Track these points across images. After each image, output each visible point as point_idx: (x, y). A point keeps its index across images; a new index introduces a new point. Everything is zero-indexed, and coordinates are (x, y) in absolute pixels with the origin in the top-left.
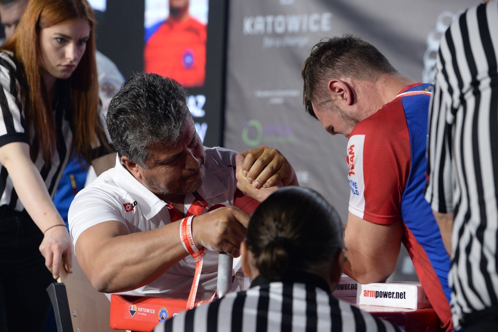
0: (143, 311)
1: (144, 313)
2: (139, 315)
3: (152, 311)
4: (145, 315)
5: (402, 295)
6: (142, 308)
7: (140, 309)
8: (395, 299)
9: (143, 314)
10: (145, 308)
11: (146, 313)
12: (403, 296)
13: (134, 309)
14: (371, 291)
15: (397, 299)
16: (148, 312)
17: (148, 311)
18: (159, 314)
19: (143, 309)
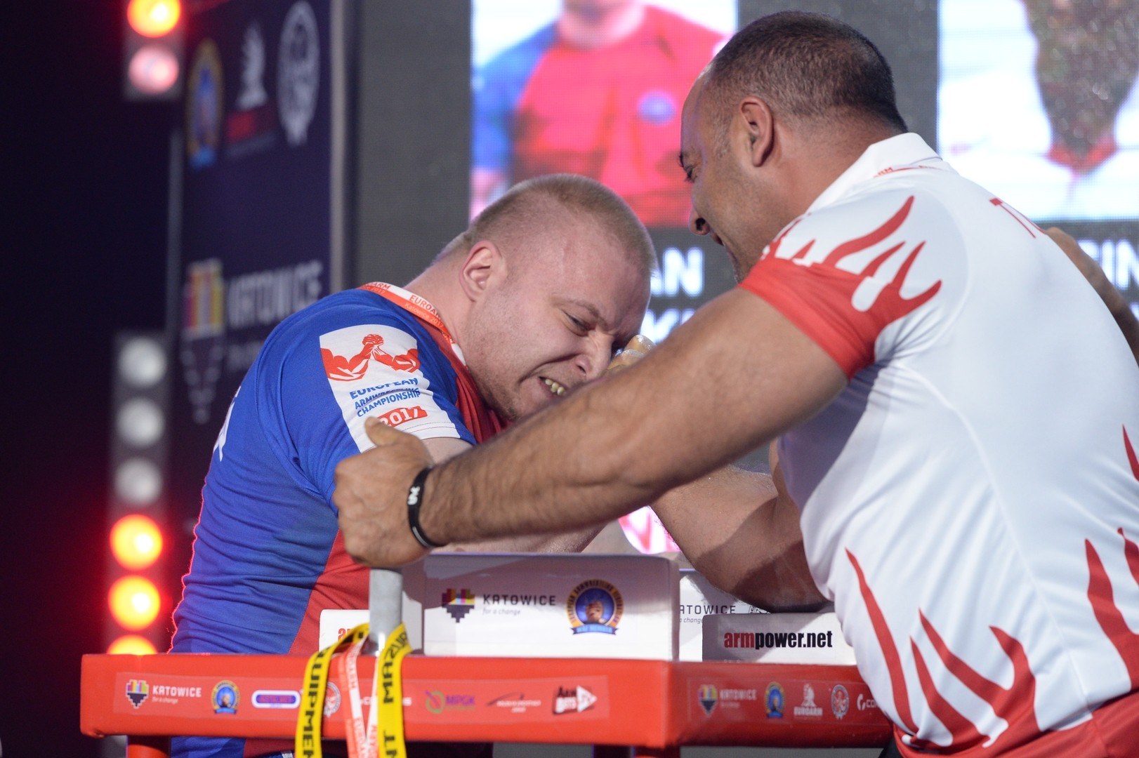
0: (168, 693)
1: (170, 696)
2: (158, 702)
3: (194, 692)
4: (175, 701)
6: (165, 686)
7: (158, 690)
9: (169, 701)
10: (171, 686)
11: (177, 697)
13: (140, 690)
16: (183, 695)
17: (181, 692)
18: (214, 696)
19: (168, 688)
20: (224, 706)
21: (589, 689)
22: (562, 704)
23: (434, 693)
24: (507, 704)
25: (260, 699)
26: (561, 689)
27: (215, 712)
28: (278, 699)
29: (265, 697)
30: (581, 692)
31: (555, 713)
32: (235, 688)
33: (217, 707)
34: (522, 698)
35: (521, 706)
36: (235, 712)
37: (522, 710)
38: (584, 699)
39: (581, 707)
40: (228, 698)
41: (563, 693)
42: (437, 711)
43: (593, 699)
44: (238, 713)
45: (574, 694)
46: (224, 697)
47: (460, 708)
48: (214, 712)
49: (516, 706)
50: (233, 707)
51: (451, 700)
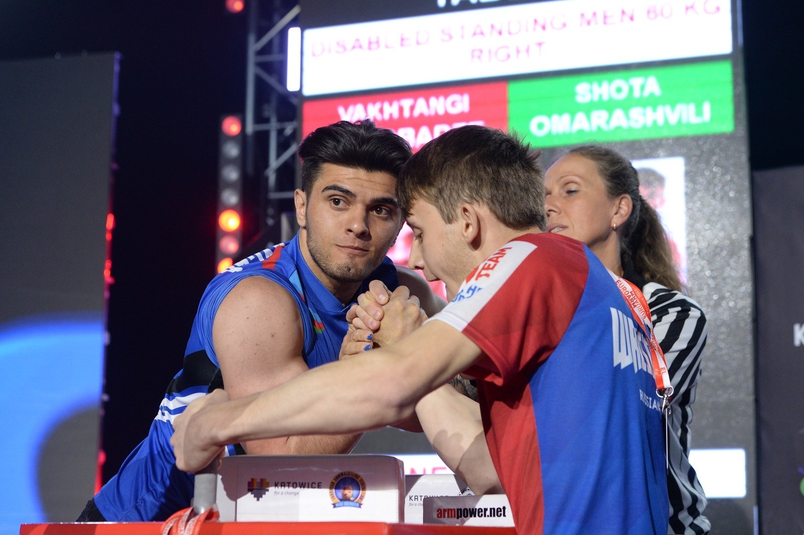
5: (501, 511)
8: (490, 518)
12: (502, 513)
14: (448, 510)
15: (493, 518)
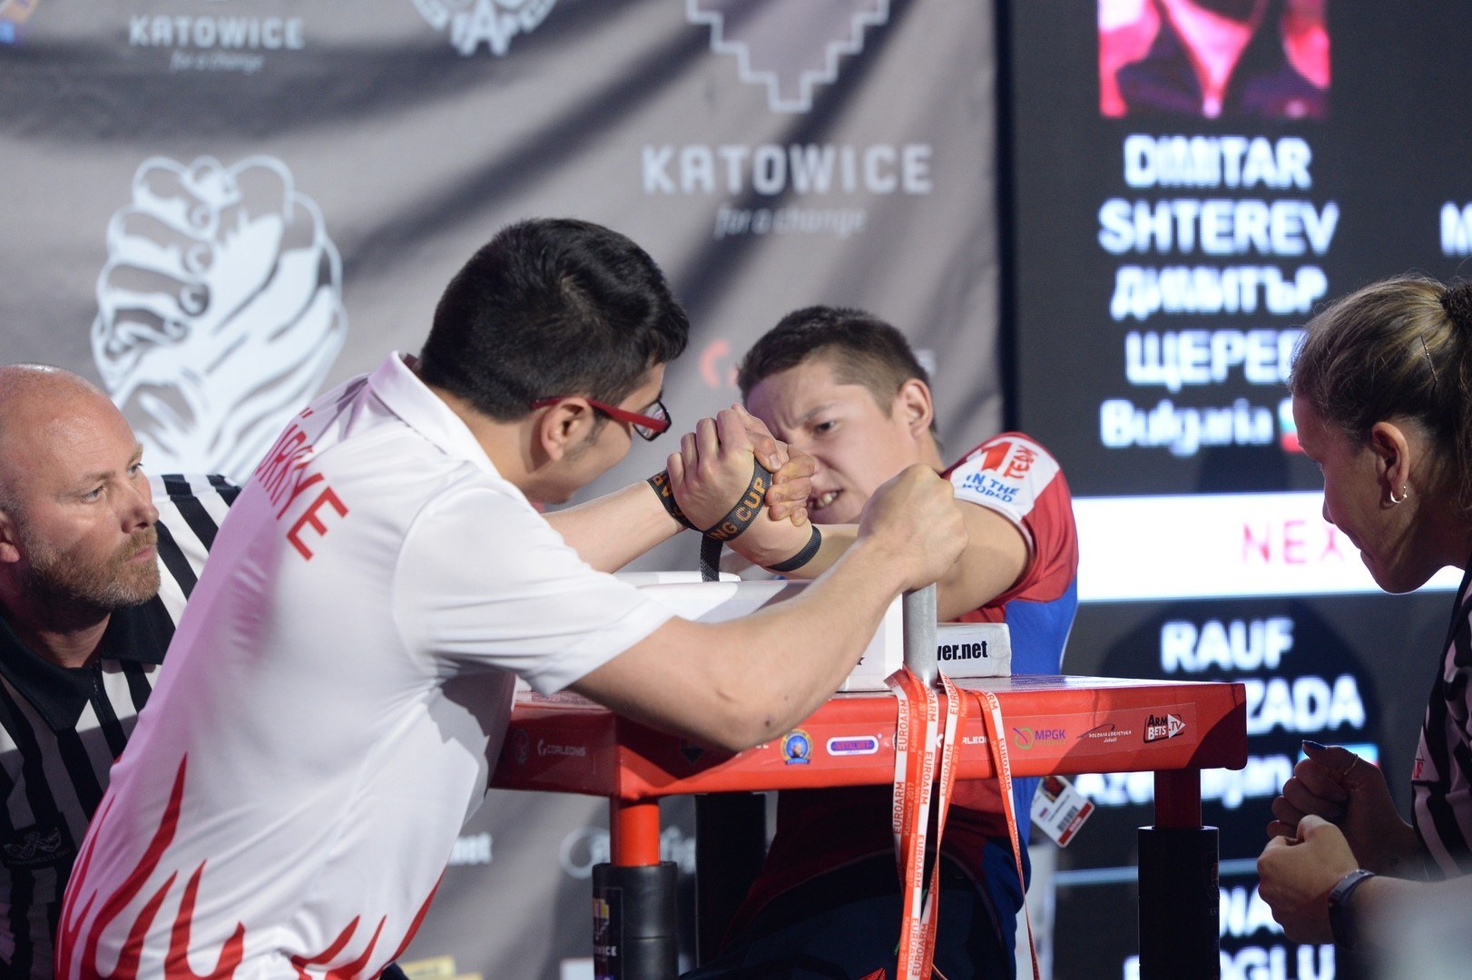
20: (795, 756)
21: (1178, 716)
22: (1152, 732)
23: (1021, 730)
24: (1100, 735)
25: (835, 746)
26: (1152, 717)
27: (786, 762)
28: (855, 745)
29: (840, 743)
30: (1171, 719)
31: (1146, 741)
32: (807, 737)
33: (788, 758)
34: (1112, 730)
35: (1112, 737)
36: (809, 761)
37: (1115, 740)
38: (1174, 726)
39: (1171, 734)
40: (799, 747)
41: (1153, 722)
42: (1027, 747)
43: (1183, 725)
44: (811, 762)
45: (1165, 722)
46: (795, 747)
47: (1050, 742)
48: (784, 765)
49: (1108, 737)
50: (806, 756)
51: (1038, 735)
